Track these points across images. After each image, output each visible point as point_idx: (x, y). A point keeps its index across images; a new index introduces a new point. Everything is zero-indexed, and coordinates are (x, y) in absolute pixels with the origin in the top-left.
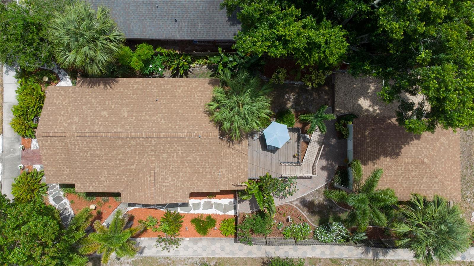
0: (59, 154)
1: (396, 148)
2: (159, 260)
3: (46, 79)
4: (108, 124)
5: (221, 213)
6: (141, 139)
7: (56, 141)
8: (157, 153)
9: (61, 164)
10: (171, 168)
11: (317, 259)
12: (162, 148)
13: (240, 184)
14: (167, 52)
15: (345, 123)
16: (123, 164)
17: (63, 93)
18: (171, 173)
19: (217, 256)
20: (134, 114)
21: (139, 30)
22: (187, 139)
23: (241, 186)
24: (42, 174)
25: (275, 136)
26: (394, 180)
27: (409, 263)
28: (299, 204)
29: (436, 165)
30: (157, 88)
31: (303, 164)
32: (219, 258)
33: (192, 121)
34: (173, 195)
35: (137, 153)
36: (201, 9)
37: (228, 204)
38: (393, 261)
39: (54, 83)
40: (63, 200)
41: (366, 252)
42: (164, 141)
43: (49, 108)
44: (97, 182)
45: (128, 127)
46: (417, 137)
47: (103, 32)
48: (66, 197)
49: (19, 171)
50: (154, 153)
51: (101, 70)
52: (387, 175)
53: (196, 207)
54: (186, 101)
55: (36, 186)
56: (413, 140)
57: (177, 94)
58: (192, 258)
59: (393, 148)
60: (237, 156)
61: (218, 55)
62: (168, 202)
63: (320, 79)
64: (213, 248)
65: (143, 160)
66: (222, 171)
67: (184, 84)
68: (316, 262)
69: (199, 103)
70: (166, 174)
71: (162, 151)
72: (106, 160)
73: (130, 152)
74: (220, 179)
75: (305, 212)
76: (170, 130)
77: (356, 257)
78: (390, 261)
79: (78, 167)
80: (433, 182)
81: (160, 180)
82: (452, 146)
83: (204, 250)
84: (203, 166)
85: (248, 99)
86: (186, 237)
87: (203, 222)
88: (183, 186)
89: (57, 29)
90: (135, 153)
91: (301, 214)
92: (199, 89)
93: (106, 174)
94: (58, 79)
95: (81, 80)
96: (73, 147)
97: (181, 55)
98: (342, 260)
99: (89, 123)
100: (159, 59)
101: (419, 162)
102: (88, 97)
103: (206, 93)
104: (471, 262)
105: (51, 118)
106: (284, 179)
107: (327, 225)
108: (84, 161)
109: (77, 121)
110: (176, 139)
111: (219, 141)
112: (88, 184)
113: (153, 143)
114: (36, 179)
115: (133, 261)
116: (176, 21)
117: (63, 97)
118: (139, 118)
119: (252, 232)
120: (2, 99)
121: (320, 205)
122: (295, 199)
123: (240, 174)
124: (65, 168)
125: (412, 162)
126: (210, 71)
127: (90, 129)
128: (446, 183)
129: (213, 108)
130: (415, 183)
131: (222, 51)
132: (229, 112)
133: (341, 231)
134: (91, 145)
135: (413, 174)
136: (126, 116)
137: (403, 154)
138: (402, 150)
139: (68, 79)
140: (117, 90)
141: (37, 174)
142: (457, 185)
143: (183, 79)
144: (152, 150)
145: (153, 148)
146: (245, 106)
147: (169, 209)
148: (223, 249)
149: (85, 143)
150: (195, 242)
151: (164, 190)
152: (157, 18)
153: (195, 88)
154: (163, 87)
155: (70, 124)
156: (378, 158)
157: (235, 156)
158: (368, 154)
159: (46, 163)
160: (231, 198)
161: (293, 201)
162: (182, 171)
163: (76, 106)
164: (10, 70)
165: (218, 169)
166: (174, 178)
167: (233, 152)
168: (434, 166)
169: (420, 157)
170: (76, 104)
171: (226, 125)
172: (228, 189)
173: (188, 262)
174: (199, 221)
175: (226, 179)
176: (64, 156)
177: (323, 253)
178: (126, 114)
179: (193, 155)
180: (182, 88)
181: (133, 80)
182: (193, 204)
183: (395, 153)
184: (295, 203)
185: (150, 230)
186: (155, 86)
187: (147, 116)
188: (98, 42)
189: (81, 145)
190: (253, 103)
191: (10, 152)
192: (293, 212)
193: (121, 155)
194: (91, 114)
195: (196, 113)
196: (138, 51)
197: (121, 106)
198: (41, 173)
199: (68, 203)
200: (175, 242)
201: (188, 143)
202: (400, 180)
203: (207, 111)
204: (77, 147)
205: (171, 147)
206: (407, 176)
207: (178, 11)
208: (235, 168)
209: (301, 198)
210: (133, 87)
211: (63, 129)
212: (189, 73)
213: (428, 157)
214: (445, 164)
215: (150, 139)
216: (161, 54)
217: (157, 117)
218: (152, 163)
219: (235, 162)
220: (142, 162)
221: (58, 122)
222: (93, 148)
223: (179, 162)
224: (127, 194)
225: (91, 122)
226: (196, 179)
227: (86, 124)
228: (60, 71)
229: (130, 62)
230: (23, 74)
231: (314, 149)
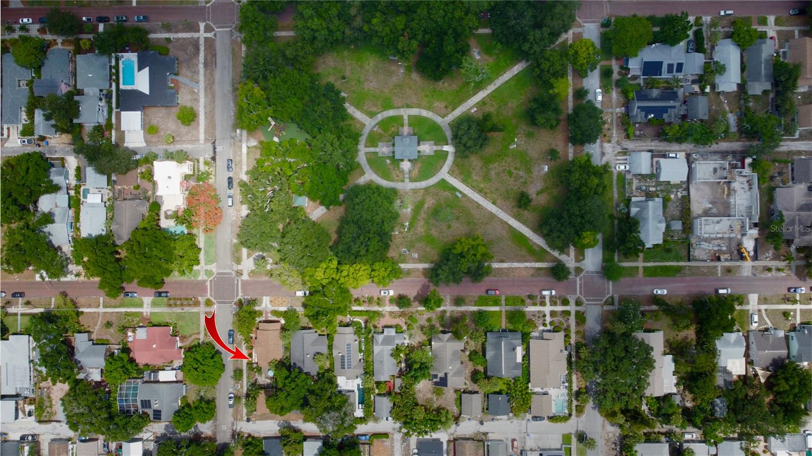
3: (285, 318)
5: (253, 359)
11: (243, 383)
23: (260, 364)
25: (271, 372)
27: (242, 404)
31: (265, 379)
33: (272, 355)
38: (243, 400)
40: (257, 321)
49: (263, 310)
61: (288, 359)
62: (256, 347)
75: (254, 379)
77: (244, 392)
98: (243, 388)
104: (243, 418)
106: (262, 374)
107: (251, 384)
115: (241, 339)
119: (249, 368)
120: (280, 307)
121: (256, 383)
132: (275, 362)
133: (250, 388)
139: (284, 322)
142: (259, 413)
143: (283, 351)
146: (276, 365)
158: (266, 393)
164: (287, 309)
167: (267, 363)
171: (272, 361)
191: (267, 308)
192: (254, 376)
195: (276, 355)
208: (264, 363)
209: (257, 378)
230: (285, 312)
231: (269, 381)
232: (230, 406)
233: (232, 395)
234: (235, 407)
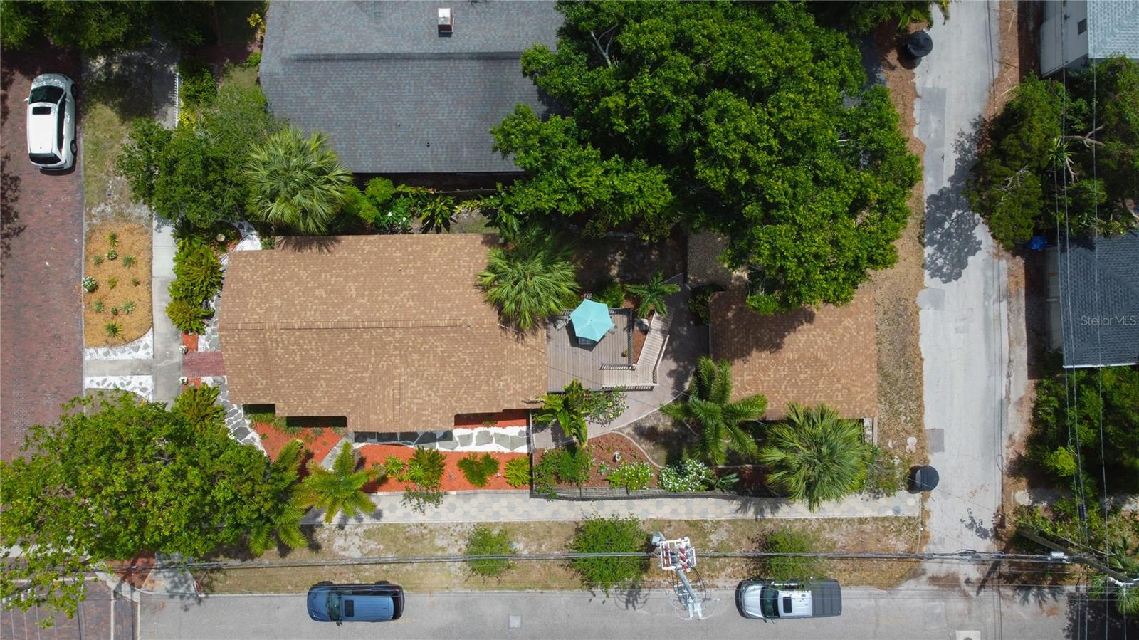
0: (251, 357)
1: (776, 337)
2: (408, 529)
3: (222, 238)
4: (328, 308)
5: (507, 451)
6: (378, 331)
7: (246, 336)
8: (403, 352)
9: (254, 373)
10: (425, 376)
11: (665, 521)
12: (411, 344)
13: (534, 399)
14: (414, 191)
15: (703, 299)
16: (350, 370)
17: (253, 262)
18: (425, 383)
19: (502, 520)
20: (366, 293)
21: (370, 160)
22: (449, 329)
23: (537, 402)
24: (215, 391)
25: (588, 322)
26: (774, 387)
27: (813, 522)
28: (632, 432)
29: (837, 363)
30: (400, 251)
31: (638, 366)
32: (505, 523)
33: (457, 302)
34: (429, 418)
35: (373, 353)
36: (467, 126)
37: (517, 435)
38: (788, 521)
39: (233, 244)
40: (249, 433)
41: (744, 508)
42: (414, 333)
43: (232, 285)
44: (310, 400)
45: (357, 312)
46: (808, 318)
47: (320, 172)
48: (255, 428)
49: (180, 387)
50: (398, 352)
51: (318, 227)
52: (763, 379)
53: (466, 440)
54: (446, 270)
55: (209, 411)
56: (802, 324)
57: (431, 260)
58: (461, 524)
59: (770, 337)
60: (529, 355)
61: (496, 194)
62: (421, 429)
63: (662, 228)
64: (496, 507)
65: (382, 363)
66: (506, 380)
67: (443, 243)
68: (664, 527)
69: (466, 272)
70: (418, 385)
71: (410, 349)
72: (325, 364)
73: (361, 351)
74: (503, 392)
75: (643, 446)
76: (423, 317)
77: (729, 517)
78: (782, 520)
79: (281, 377)
80: (834, 388)
81: (409, 395)
82: (862, 333)
83: (481, 511)
84: (475, 372)
85: (539, 267)
86: (452, 489)
87: (478, 464)
88: (444, 404)
89: (254, 170)
90: (370, 352)
91: (636, 448)
92: (466, 251)
93: (324, 386)
94: (239, 237)
95: (282, 241)
96: (275, 345)
97: (436, 195)
98: (706, 521)
99: (298, 307)
100: (401, 204)
101: (810, 359)
102: (293, 267)
103: (477, 256)
104: (910, 518)
105: (237, 301)
106: (609, 392)
107: (678, 464)
108: (291, 366)
109: (280, 305)
110: (432, 330)
111: (500, 331)
112: (296, 403)
113: (396, 336)
114: (209, 399)
115: (365, 531)
116: (428, 146)
117: (253, 267)
118: (374, 298)
119: (559, 480)
120: (151, 271)
121: (667, 433)
122: (626, 424)
123: (535, 384)
124: (260, 379)
125: (799, 358)
126: (485, 218)
127: (299, 316)
128: (854, 390)
129: (487, 280)
130: (807, 392)
131: (503, 187)
132: (512, 288)
133: (700, 474)
134: (301, 341)
135: (802, 376)
136: (354, 296)
137: (785, 347)
138: (786, 340)
139: (255, 237)
140: (337, 256)
141: (210, 391)
142: (871, 393)
143: (441, 235)
144: (396, 348)
145: (397, 344)
146: (535, 278)
147: (420, 445)
148: (511, 508)
149: (293, 339)
150: (467, 498)
151: (415, 410)
152: (399, 142)
153: (459, 249)
154: (410, 249)
155: (270, 309)
156: (749, 354)
157: (526, 355)
158: (733, 348)
159: (231, 371)
160: (522, 426)
161: (624, 428)
162: (442, 380)
163: (276, 281)
164: (165, 223)
165: (499, 376)
166: (430, 392)
167: (523, 349)
168: (834, 364)
169: (812, 350)
170: (276, 278)
171: (509, 307)
172: (515, 408)
173: (454, 530)
174: (472, 463)
175: (512, 391)
176: (258, 360)
177: (674, 511)
178: (354, 293)
179: (460, 354)
180: (439, 249)
181: (363, 238)
182: (460, 437)
183: (774, 345)
184: (627, 430)
185: (393, 480)
186: (397, 247)
187: (386, 296)
188: (314, 187)
189: (286, 342)
190: (547, 273)
191: (164, 357)
192: (623, 446)
193: (348, 357)
194: (300, 293)
195: (461, 288)
196: (370, 190)
197: (345, 280)
198: (214, 389)
199: (257, 438)
200: (435, 499)
201: (452, 335)
202: (783, 387)
203: (479, 285)
204: (281, 345)
205: (425, 342)
206: (793, 381)
207: (431, 130)
208: (526, 375)
209: (636, 423)
210: (364, 250)
211: (257, 317)
212: (451, 222)
213: (823, 350)
214: (851, 361)
215: (392, 330)
216: (406, 195)
217: (402, 295)
218: (396, 368)
219: (526, 365)
220: (380, 366)
221: (249, 306)
222: (305, 347)
223: (438, 365)
224: (356, 418)
225: (301, 305)
226: (464, 393)
227: (293, 310)
228: (242, 223)
229: (359, 210)
230: (185, 231)
231: (655, 342)
232: (827, 604)
233: (753, 595)
234: (833, 570)
